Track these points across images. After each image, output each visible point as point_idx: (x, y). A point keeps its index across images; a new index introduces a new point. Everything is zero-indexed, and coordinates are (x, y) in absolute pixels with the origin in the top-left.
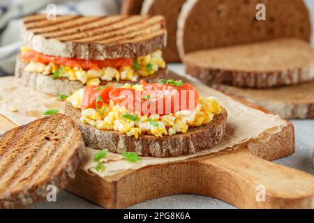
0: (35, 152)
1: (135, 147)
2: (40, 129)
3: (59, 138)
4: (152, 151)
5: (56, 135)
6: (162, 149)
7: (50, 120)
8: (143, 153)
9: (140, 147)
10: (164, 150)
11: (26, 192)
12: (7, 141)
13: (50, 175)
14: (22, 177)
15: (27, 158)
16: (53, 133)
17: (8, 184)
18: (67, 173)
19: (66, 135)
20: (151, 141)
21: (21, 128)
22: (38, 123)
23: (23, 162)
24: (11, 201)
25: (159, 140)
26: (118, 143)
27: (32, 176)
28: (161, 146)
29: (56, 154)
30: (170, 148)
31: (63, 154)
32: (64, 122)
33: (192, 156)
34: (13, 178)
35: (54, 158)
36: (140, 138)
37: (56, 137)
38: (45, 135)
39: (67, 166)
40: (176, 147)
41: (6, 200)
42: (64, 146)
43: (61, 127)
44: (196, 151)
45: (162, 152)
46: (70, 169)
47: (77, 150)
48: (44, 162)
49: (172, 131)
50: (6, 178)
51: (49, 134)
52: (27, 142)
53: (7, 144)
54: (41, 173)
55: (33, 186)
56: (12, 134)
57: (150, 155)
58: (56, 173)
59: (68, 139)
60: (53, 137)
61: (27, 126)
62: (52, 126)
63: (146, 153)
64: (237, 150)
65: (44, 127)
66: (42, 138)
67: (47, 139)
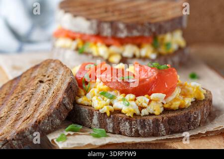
0: (32, 94)
1: (107, 124)
2: (33, 75)
3: (51, 78)
4: (122, 129)
5: (48, 77)
6: (131, 129)
7: (41, 66)
8: (114, 130)
9: (111, 125)
10: (133, 129)
11: (30, 128)
12: (5, 92)
13: (50, 109)
14: (25, 117)
15: (26, 101)
16: (45, 76)
17: (13, 126)
18: (64, 105)
19: (57, 74)
20: (121, 120)
21: (16, 79)
22: (30, 72)
23: (23, 105)
24: (18, 140)
25: (129, 119)
26: (92, 118)
27: (33, 114)
28: (131, 125)
29: (51, 92)
30: (139, 128)
31: (58, 90)
32: (53, 65)
33: (163, 138)
34: (16, 120)
35: (50, 95)
36: (112, 116)
37: (49, 78)
38: (39, 79)
39: (64, 98)
40: (145, 128)
41: (13, 139)
42: (57, 83)
43: (51, 70)
44: (167, 134)
45: (131, 131)
46: (67, 101)
47: (69, 83)
48: (42, 100)
49: (144, 112)
50: (9, 122)
51: (42, 77)
52: (23, 89)
53: (6, 94)
54: (40, 110)
55: (36, 122)
56: (8, 86)
57: (120, 133)
58: (55, 106)
59: (59, 77)
60: (45, 79)
61: (21, 76)
62: (43, 71)
63: (117, 131)
64: (212, 136)
65: (36, 73)
66: (36, 82)
67: (41, 82)
